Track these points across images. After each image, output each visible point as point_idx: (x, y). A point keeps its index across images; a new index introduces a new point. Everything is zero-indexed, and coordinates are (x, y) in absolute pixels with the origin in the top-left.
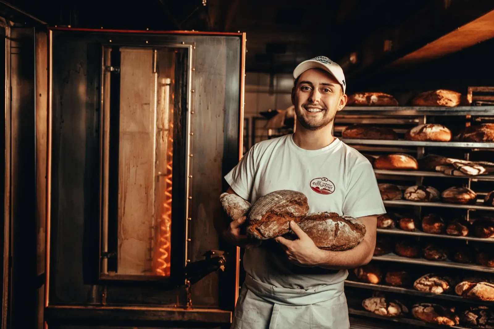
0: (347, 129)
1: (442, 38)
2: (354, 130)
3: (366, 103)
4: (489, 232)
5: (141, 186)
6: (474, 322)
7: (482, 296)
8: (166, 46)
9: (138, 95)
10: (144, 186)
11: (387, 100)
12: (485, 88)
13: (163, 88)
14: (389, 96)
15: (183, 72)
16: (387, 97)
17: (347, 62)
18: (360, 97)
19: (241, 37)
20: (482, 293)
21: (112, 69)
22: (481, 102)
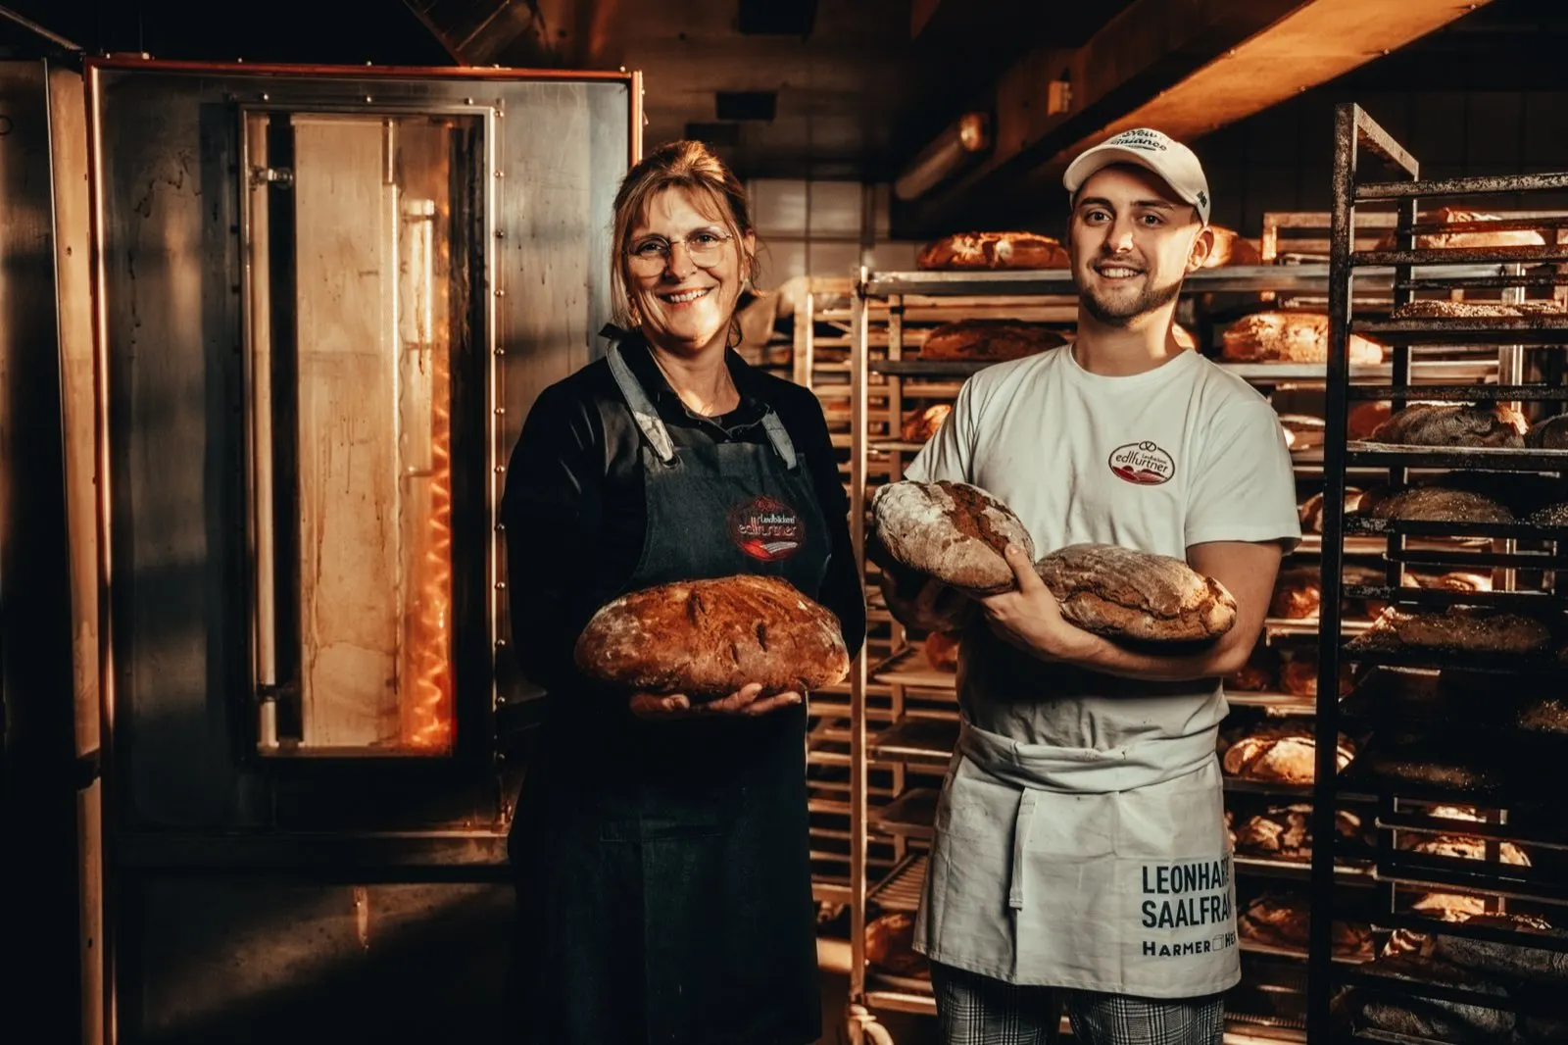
0: (934, 336)
1: (1195, 77)
2: (953, 338)
3: (983, 260)
4: (1308, 603)
5: (364, 498)
6: (1271, 843)
7: (1287, 770)
8: (422, 110)
9: (346, 248)
10: (371, 498)
11: (1041, 252)
12: (1309, 215)
13: (416, 229)
14: (1048, 240)
15: (472, 181)
16: (1040, 244)
17: (955, 146)
18: (964, 244)
19: (629, 84)
20: (1289, 764)
21: (271, 175)
22: (1299, 257)
